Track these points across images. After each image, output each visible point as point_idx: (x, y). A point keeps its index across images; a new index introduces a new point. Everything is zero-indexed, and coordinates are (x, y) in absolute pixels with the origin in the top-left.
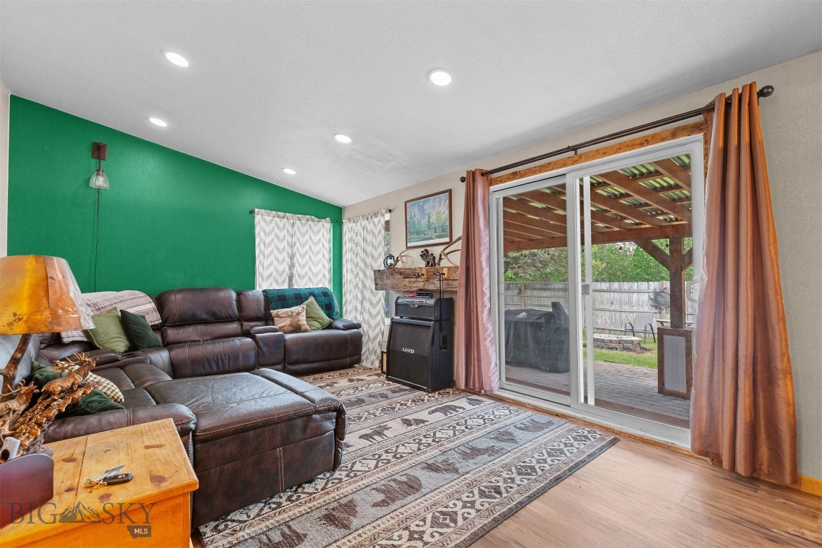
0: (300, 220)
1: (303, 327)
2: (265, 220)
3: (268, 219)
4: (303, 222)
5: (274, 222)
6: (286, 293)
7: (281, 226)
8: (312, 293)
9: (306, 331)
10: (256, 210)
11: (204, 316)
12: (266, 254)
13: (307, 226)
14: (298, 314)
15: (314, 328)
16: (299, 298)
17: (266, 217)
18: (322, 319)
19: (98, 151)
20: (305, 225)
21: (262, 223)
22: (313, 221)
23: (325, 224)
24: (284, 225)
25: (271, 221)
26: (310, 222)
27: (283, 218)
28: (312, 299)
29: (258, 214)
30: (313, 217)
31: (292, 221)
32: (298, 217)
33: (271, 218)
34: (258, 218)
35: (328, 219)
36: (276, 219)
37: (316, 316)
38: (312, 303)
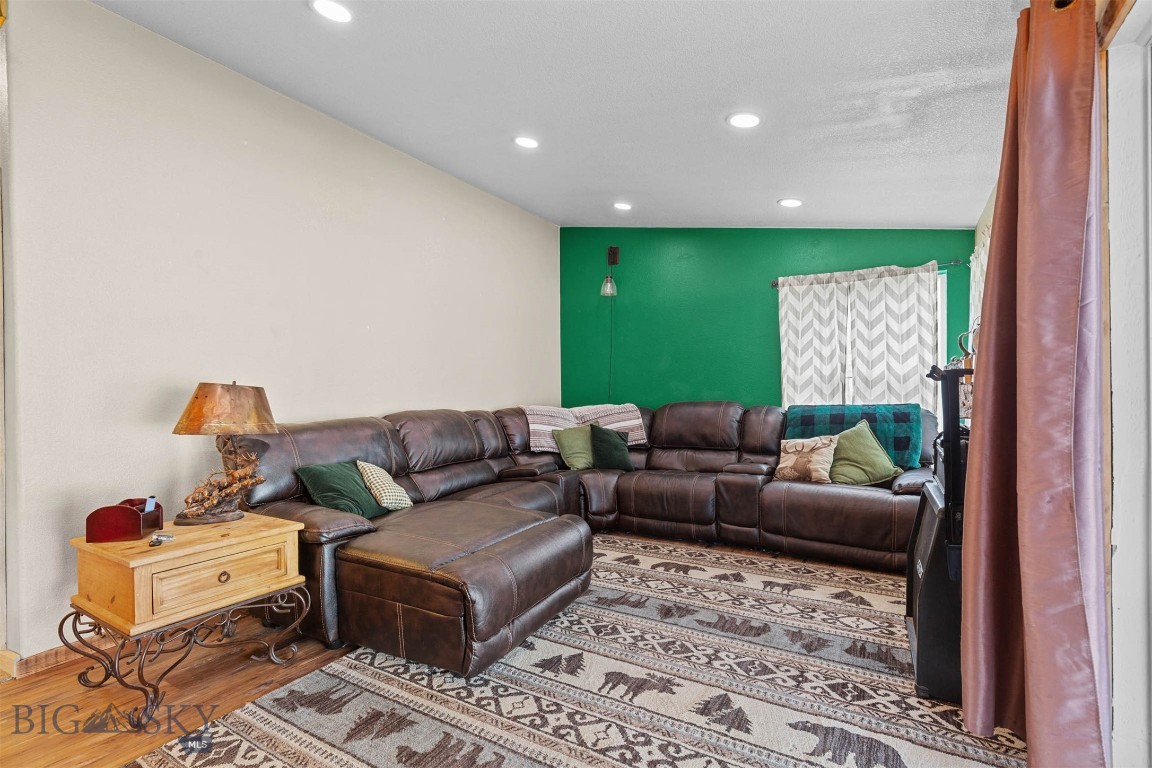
0: (862, 278)
1: (814, 475)
2: (794, 293)
3: (800, 289)
4: (870, 281)
5: (812, 293)
6: (817, 414)
7: (825, 296)
8: (871, 416)
9: (819, 482)
10: (781, 279)
11: (694, 440)
12: (799, 348)
13: (880, 288)
14: (813, 450)
15: (843, 479)
16: (838, 421)
17: (797, 288)
18: (873, 465)
19: (613, 256)
20: (873, 286)
21: (791, 297)
22: (892, 274)
23: (923, 275)
24: (832, 294)
25: (806, 292)
26: (887, 279)
27: (828, 282)
28: (863, 426)
29: (783, 286)
30: (894, 267)
31: (846, 284)
32: (859, 275)
33: (805, 287)
34: (783, 292)
35: (934, 261)
36: (816, 287)
37: (859, 459)
38: (858, 434)
